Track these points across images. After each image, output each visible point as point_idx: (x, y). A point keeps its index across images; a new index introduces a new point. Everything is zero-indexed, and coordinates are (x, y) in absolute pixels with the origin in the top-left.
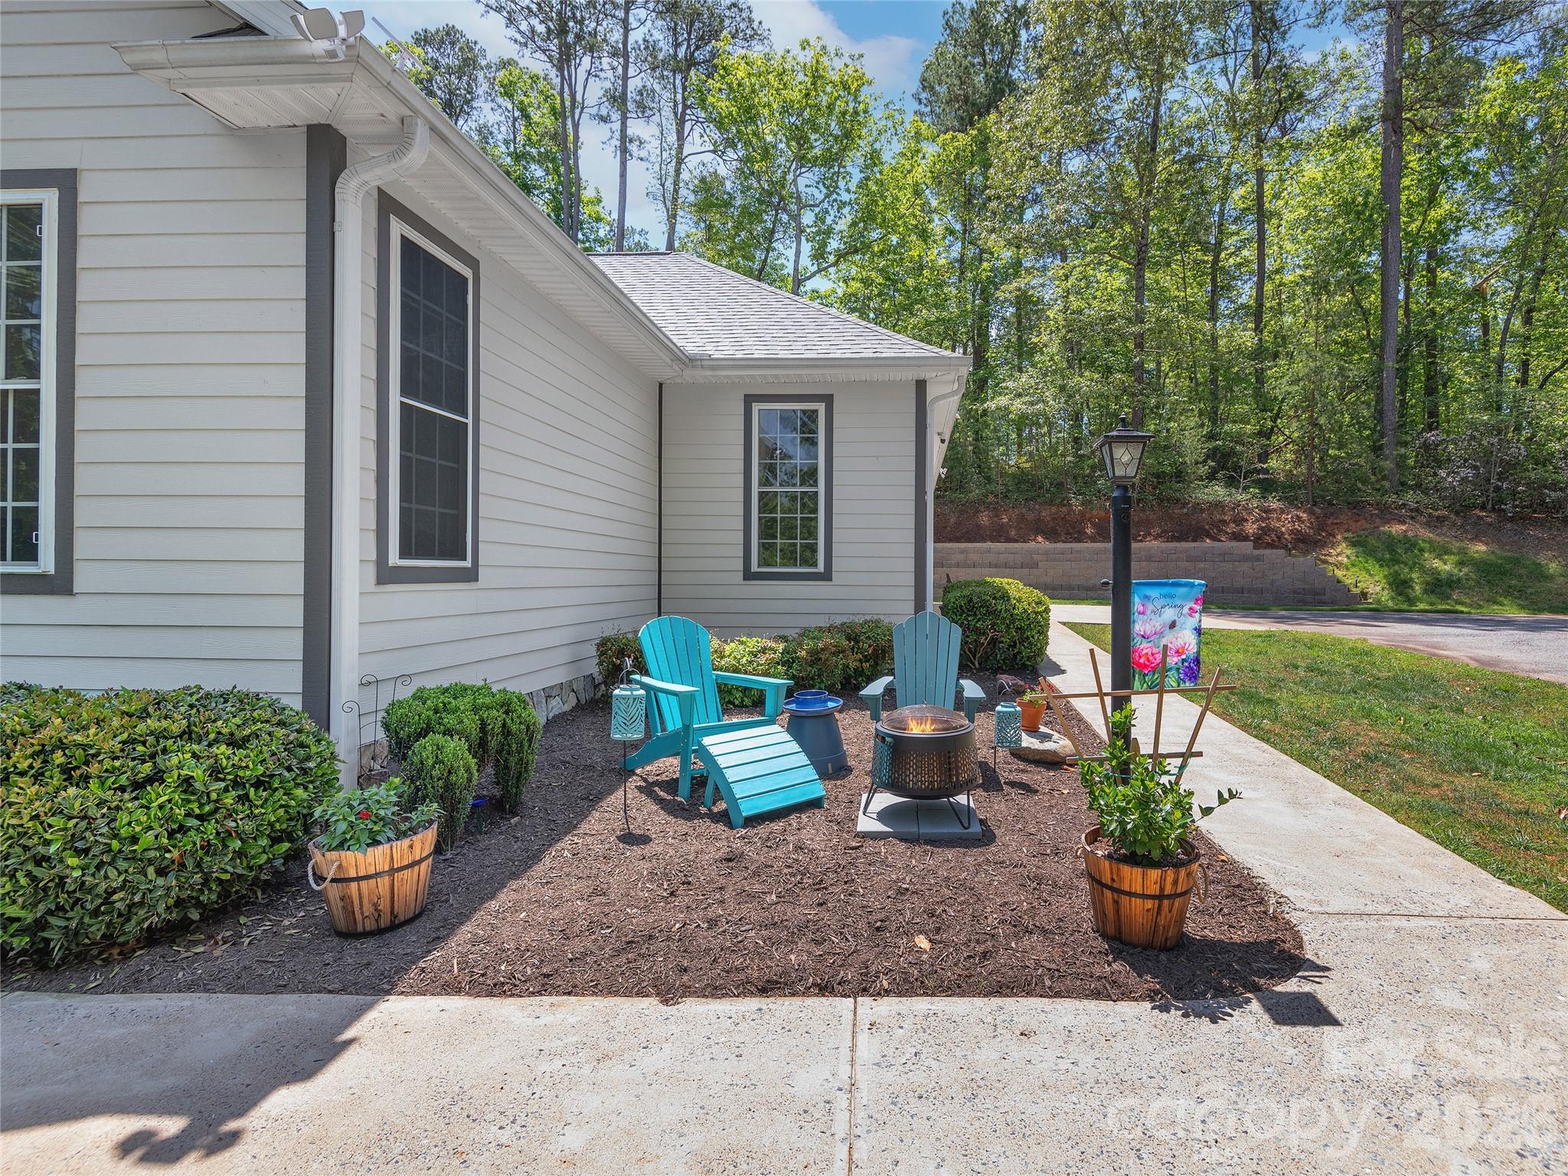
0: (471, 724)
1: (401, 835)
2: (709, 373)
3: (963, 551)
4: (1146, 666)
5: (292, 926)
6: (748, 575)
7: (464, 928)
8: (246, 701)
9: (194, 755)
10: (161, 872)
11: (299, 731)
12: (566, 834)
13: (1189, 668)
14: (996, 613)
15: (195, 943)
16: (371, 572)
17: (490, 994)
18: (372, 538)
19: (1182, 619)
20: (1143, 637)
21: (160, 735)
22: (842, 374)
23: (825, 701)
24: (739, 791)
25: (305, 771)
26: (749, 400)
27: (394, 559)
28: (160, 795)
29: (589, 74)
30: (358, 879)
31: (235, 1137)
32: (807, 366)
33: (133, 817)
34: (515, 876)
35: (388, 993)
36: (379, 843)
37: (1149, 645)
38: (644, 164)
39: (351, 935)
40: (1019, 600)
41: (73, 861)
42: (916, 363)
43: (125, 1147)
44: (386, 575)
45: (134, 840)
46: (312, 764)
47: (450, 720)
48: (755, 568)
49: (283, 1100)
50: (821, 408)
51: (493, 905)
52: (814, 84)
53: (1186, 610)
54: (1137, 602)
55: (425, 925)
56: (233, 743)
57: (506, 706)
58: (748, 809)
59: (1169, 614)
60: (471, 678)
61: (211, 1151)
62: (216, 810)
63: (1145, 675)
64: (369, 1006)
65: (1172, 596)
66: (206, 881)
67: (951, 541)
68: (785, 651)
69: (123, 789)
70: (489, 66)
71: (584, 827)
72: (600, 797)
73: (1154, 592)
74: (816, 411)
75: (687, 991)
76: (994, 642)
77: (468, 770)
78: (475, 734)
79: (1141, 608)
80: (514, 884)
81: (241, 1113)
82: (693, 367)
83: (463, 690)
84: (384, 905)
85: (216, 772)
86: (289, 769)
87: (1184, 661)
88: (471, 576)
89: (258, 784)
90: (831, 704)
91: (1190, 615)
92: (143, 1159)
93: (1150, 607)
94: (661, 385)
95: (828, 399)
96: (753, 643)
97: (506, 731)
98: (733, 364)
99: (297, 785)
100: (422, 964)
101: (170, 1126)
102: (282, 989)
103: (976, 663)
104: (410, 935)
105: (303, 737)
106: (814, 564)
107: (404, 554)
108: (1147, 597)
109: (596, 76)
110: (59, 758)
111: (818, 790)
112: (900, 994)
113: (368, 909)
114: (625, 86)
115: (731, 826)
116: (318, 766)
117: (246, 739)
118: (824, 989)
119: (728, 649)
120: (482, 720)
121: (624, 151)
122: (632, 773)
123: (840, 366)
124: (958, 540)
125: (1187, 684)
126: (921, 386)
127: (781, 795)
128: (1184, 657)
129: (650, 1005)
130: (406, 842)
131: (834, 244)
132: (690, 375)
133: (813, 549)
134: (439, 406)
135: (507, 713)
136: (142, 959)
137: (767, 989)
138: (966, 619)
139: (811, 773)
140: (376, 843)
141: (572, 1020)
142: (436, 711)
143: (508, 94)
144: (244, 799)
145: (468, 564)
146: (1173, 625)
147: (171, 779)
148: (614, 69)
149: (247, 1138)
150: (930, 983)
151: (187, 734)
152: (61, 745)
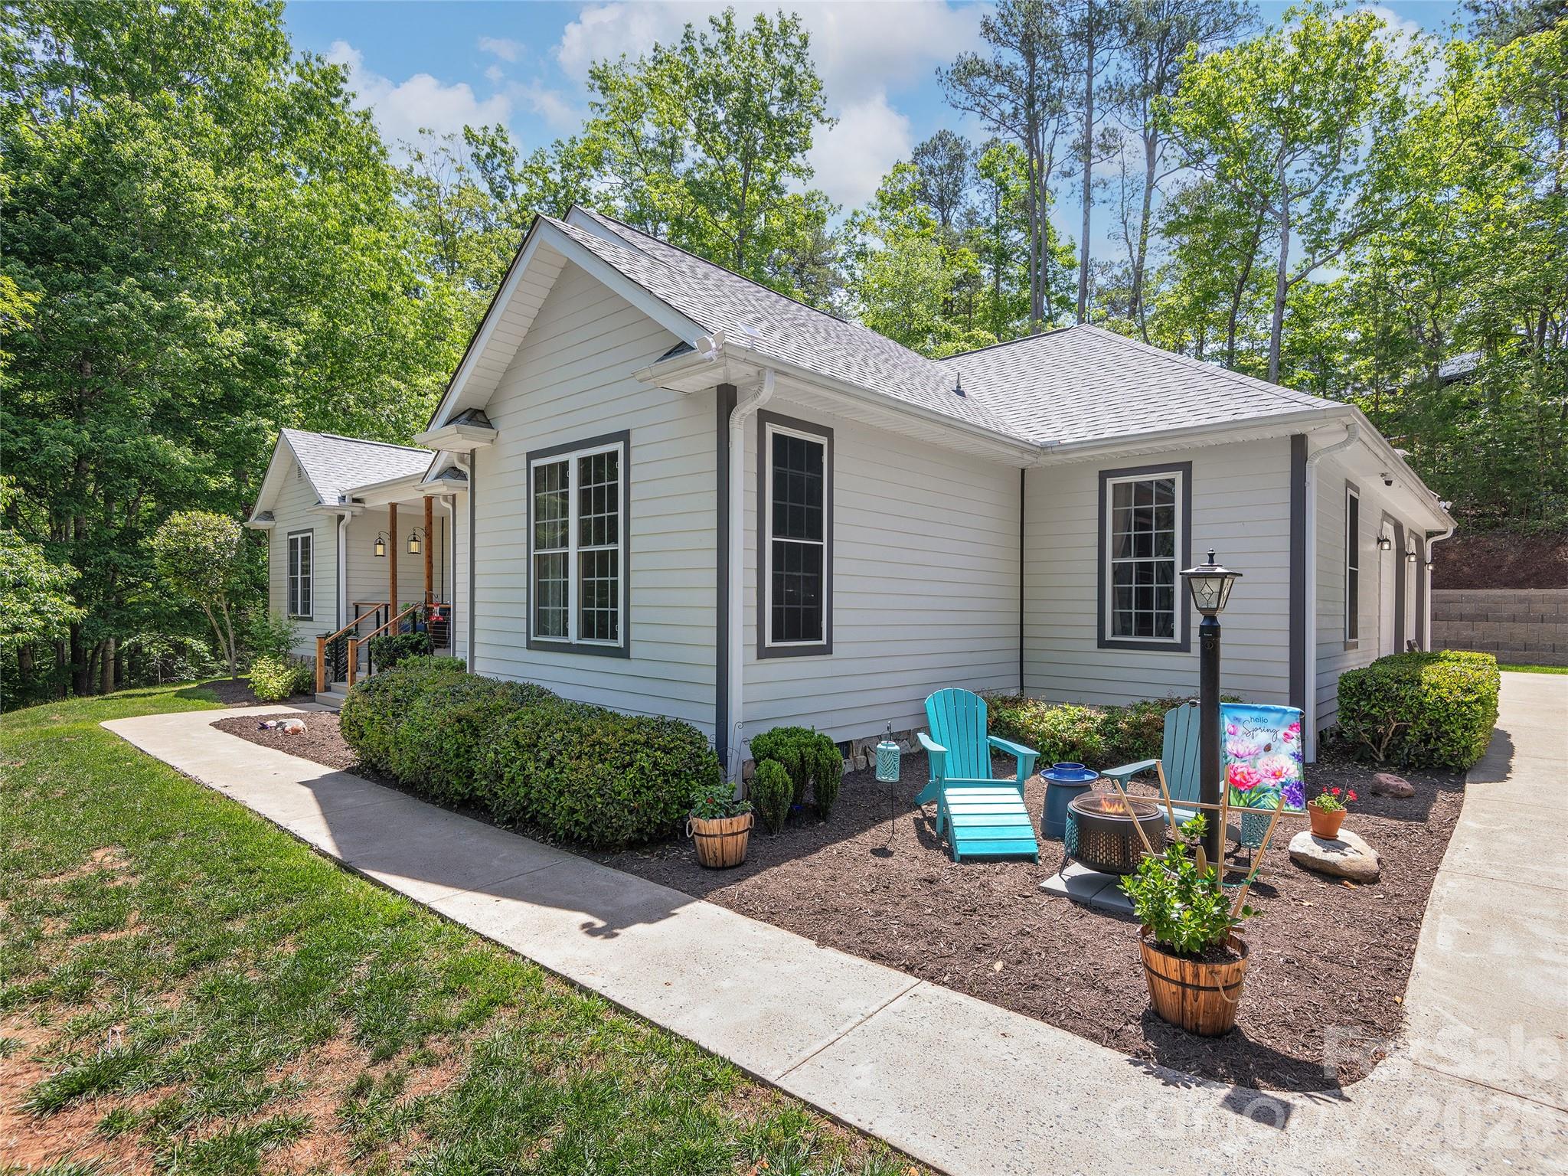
0: (793, 755)
1: (728, 815)
2: (1060, 457)
3: (1521, 600)
4: (1242, 784)
5: (687, 856)
6: (1103, 643)
7: (754, 878)
8: (677, 726)
9: (648, 756)
10: (630, 812)
11: (699, 748)
12: (843, 839)
13: (1290, 791)
14: (1398, 700)
15: (646, 853)
16: (754, 651)
17: (743, 914)
18: (754, 630)
19: (1277, 744)
20: (1236, 756)
21: (635, 742)
22: (1197, 441)
23: (1082, 774)
24: (959, 834)
25: (698, 771)
26: (1104, 476)
27: (768, 642)
28: (631, 773)
29: (1056, 133)
30: (706, 836)
31: (617, 935)
32: (1156, 440)
33: (619, 784)
34: (798, 857)
35: (703, 899)
36: (715, 818)
37: (1244, 764)
38: (1109, 205)
39: (705, 867)
40: (1435, 686)
41: (599, 800)
42: (1281, 420)
43: (584, 926)
44: (763, 653)
45: (619, 793)
46: (701, 768)
47: (782, 751)
48: (1108, 636)
49: (639, 929)
50: (1178, 477)
51: (775, 869)
52: (1302, 55)
53: (1280, 735)
54: (1226, 722)
55: (738, 872)
56: (667, 751)
57: (818, 746)
58: (962, 849)
59: (1263, 738)
60: (805, 725)
61: (607, 937)
62: (654, 786)
63: (1240, 793)
64: (692, 901)
65: (1264, 721)
66: (649, 821)
67: (1506, 585)
68: (1106, 722)
69: (618, 768)
70: (975, 153)
71: (860, 838)
72: (882, 821)
73: (1245, 715)
74: (1172, 481)
75: (834, 944)
76: (1401, 732)
77: (786, 785)
78: (796, 762)
79: (1232, 729)
80: (793, 861)
81: (622, 928)
82: (1045, 454)
83: (797, 731)
84: (719, 853)
85: (655, 764)
86: (690, 769)
87: (1283, 784)
88: (827, 650)
89: (675, 775)
90: (1087, 777)
91: (1285, 741)
92: (587, 932)
93: (1241, 729)
94: (1023, 471)
95: (1186, 468)
96: (1074, 711)
97: (817, 763)
98: (1082, 446)
99: (693, 779)
100: (723, 890)
101: (600, 924)
102: (666, 884)
103: (1381, 755)
104: (728, 874)
105: (700, 752)
106: (1171, 635)
107: (775, 639)
108: (1237, 719)
109: (1063, 132)
110: (597, 748)
111: (1031, 848)
112: (952, 988)
113: (711, 855)
114: (1089, 131)
115: (952, 860)
116: (705, 769)
117: (671, 749)
118: (909, 969)
119: (1048, 715)
120: (801, 752)
121: (1088, 199)
122: (919, 807)
123: (1192, 434)
124: (1519, 585)
125: (1292, 807)
126: (1299, 443)
127: (995, 844)
128: (1284, 780)
129: (810, 944)
130: (728, 820)
131: (1336, 229)
132: (1044, 461)
133: (1170, 618)
134: (801, 537)
135: (818, 750)
136: (624, 855)
137: (875, 957)
138: (1358, 703)
139: (1029, 833)
140: (714, 818)
141: (768, 938)
142: (776, 744)
143: (988, 175)
144: (666, 781)
145: (824, 642)
146: (1268, 748)
147: (636, 765)
148: (1080, 119)
149: (619, 937)
150: (976, 988)
151: (647, 744)
152: (600, 743)
